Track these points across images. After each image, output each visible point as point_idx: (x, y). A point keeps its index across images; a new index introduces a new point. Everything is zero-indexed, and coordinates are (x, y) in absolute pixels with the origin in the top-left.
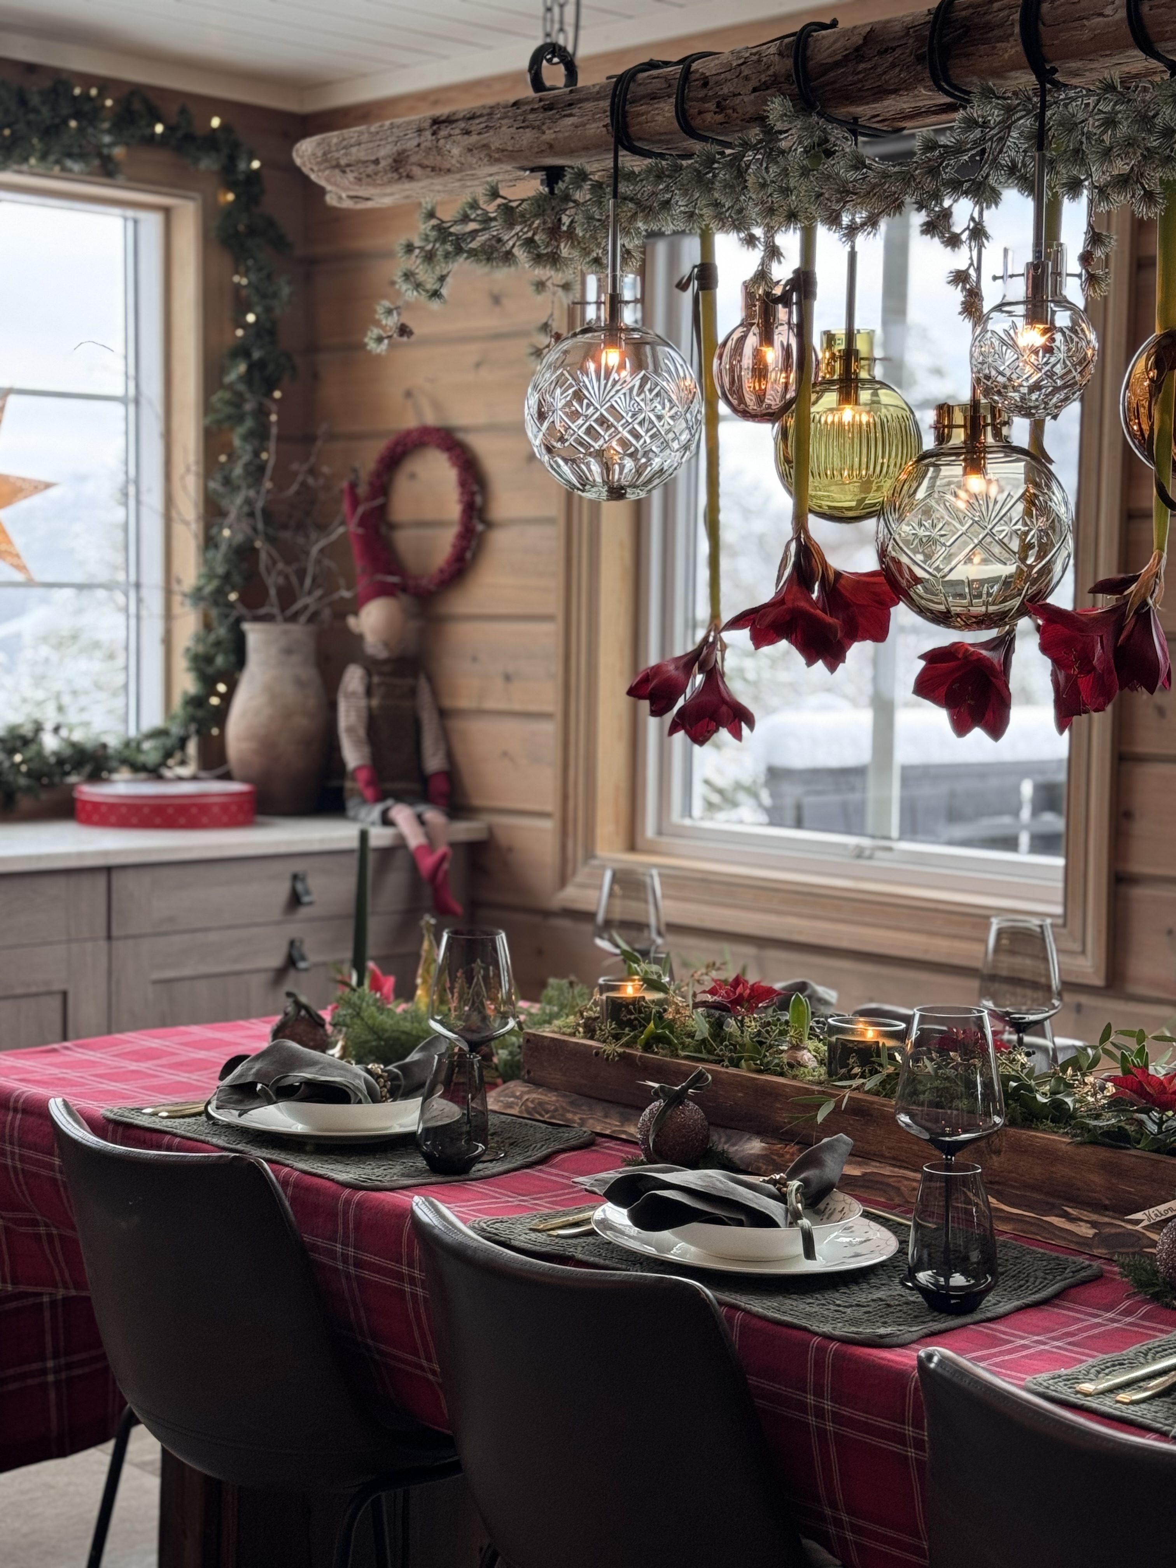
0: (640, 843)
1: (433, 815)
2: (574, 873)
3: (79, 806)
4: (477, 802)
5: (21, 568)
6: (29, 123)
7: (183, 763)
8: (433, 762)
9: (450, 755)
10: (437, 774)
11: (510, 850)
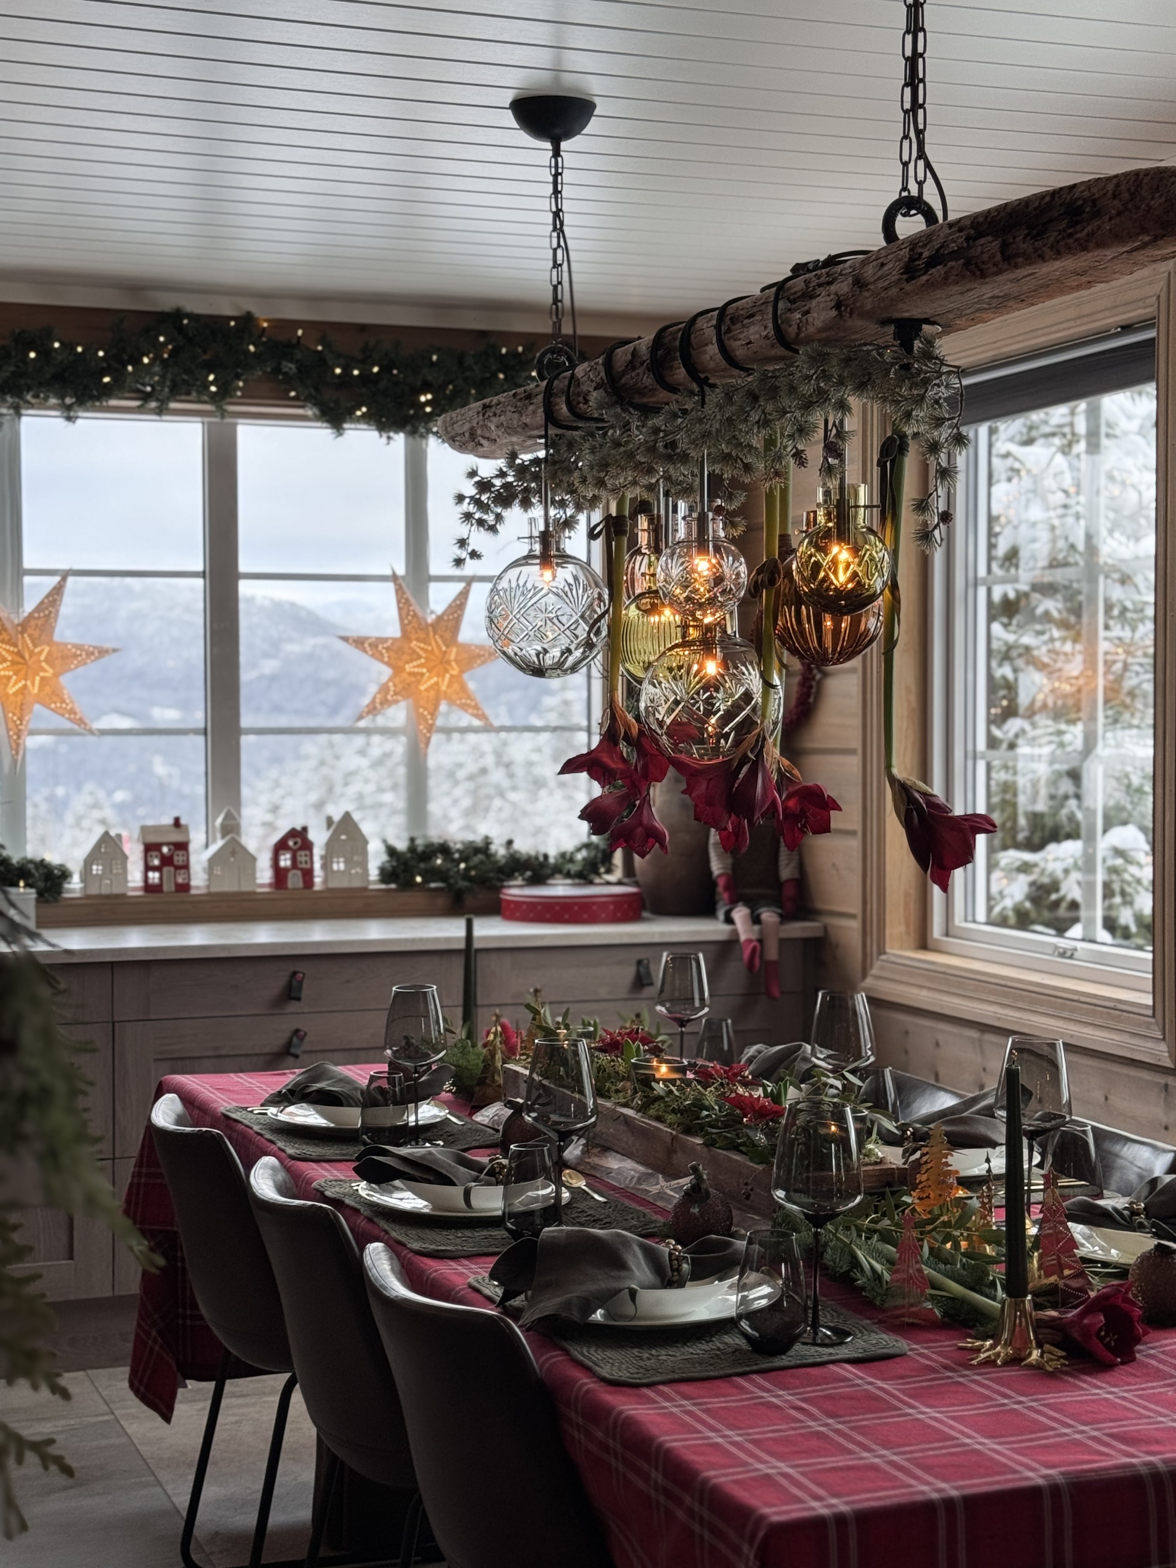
0: (930, 944)
1: (768, 915)
2: (871, 967)
3: (504, 905)
4: (820, 906)
5: (482, 717)
6: (465, 379)
7: (609, 871)
8: (786, 872)
9: (801, 867)
10: (787, 881)
11: (837, 946)
